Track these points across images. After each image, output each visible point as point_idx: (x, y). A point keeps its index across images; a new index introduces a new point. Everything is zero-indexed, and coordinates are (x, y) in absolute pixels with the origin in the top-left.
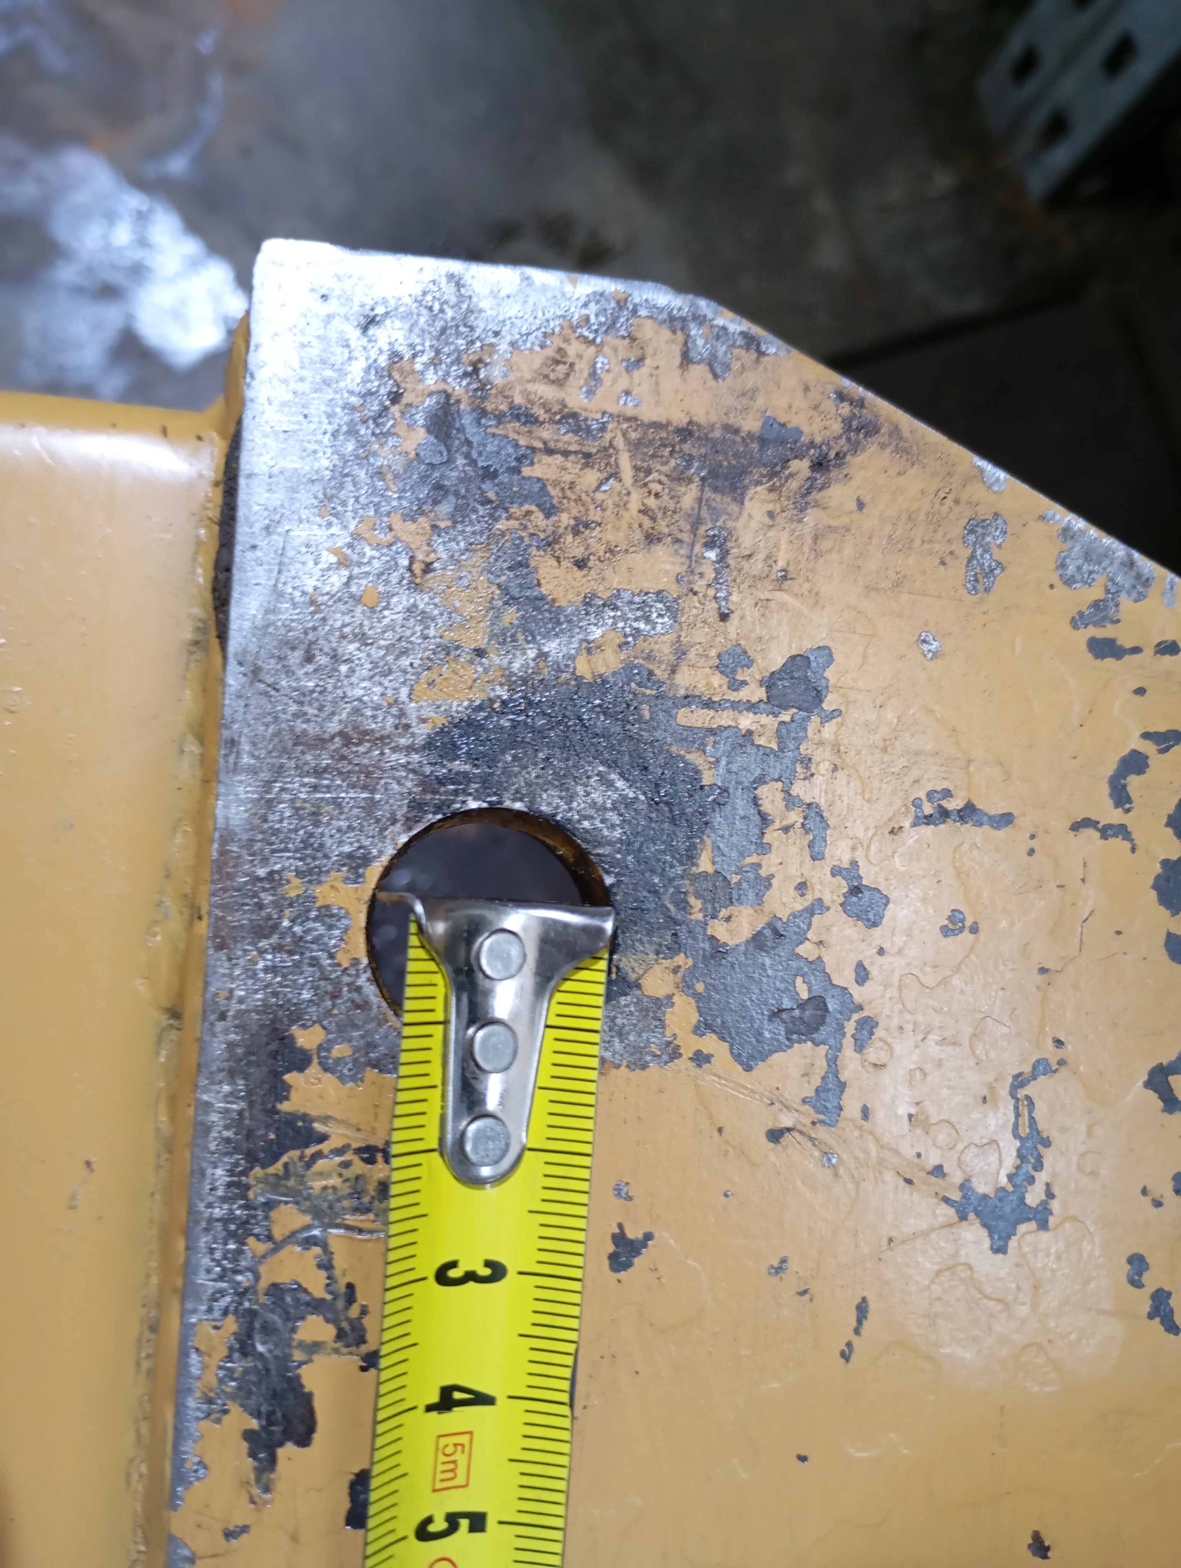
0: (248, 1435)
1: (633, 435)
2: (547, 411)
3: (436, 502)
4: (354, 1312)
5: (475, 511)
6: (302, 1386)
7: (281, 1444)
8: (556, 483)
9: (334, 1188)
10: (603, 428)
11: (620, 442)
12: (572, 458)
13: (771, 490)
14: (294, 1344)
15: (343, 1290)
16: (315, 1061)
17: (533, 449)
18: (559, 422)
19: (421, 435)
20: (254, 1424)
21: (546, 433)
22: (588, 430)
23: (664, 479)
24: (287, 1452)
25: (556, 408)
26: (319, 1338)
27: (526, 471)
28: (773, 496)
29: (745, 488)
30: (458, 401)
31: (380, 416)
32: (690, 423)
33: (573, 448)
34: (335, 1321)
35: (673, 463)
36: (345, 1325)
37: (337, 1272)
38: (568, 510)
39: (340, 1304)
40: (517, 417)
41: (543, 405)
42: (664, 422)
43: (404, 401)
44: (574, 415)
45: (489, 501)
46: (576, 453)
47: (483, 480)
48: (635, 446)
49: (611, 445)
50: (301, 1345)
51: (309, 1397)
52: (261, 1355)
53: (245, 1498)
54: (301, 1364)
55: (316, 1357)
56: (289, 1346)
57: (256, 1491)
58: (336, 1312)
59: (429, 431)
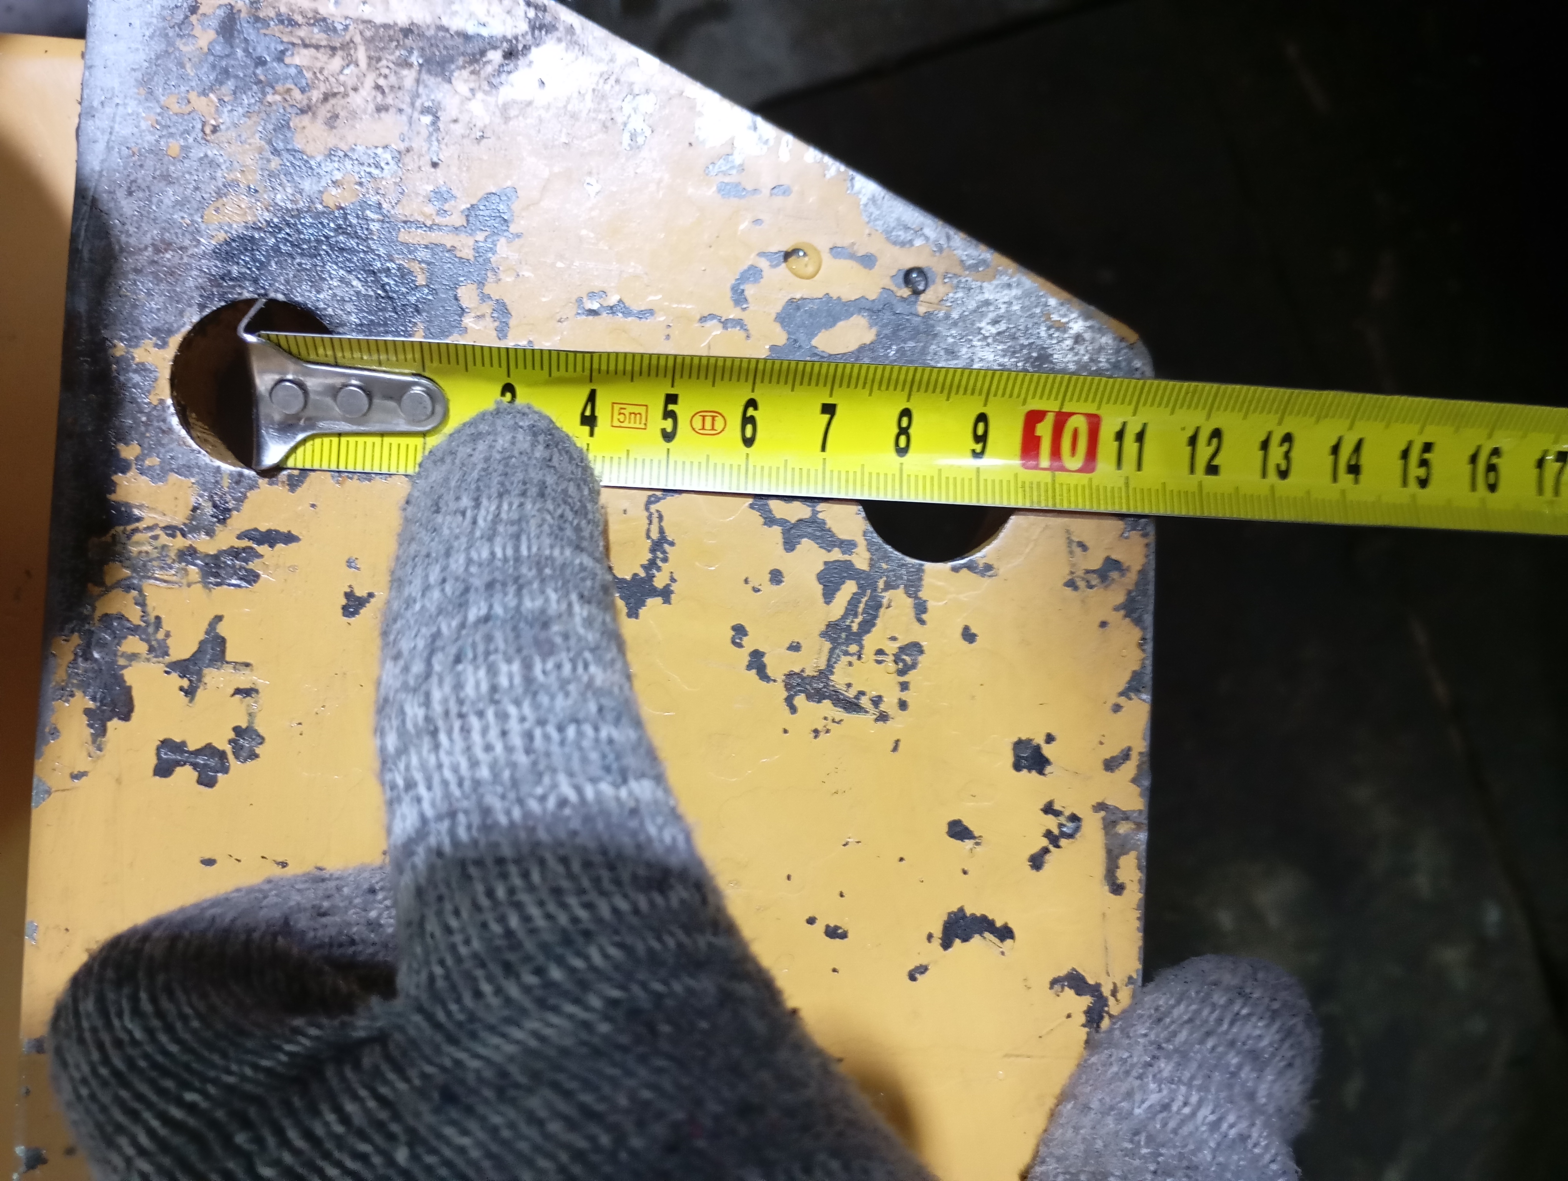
0: (88, 712)
1: (368, 34)
2: (305, 17)
3: (221, 83)
4: (161, 635)
5: (251, 89)
6: (124, 682)
7: (110, 719)
8: (309, 69)
9: (147, 553)
10: (346, 28)
11: (358, 39)
12: (322, 50)
13: (473, 72)
14: (119, 654)
15: (152, 620)
16: (134, 466)
17: (293, 44)
18: (314, 25)
19: (211, 35)
20: (91, 705)
21: (302, 32)
22: (335, 30)
23: (391, 65)
24: (114, 724)
25: (310, 15)
26: (136, 651)
27: (287, 60)
28: (473, 77)
29: (452, 72)
30: (239, 11)
31: (183, 23)
32: (412, 23)
33: (324, 43)
34: (147, 641)
35: (397, 53)
36: (154, 643)
37: (149, 609)
38: (318, 88)
39: (151, 630)
40: (281, 22)
41: (301, 13)
42: (392, 23)
43: (200, 11)
44: (324, 20)
45: (260, 82)
46: (325, 47)
47: (256, 67)
48: (369, 41)
49: (352, 41)
50: (123, 655)
51: (129, 689)
52: (96, 660)
53: (85, 754)
54: (124, 667)
55: (133, 663)
56: (115, 655)
57: (92, 749)
58: (148, 634)
59: (218, 33)
